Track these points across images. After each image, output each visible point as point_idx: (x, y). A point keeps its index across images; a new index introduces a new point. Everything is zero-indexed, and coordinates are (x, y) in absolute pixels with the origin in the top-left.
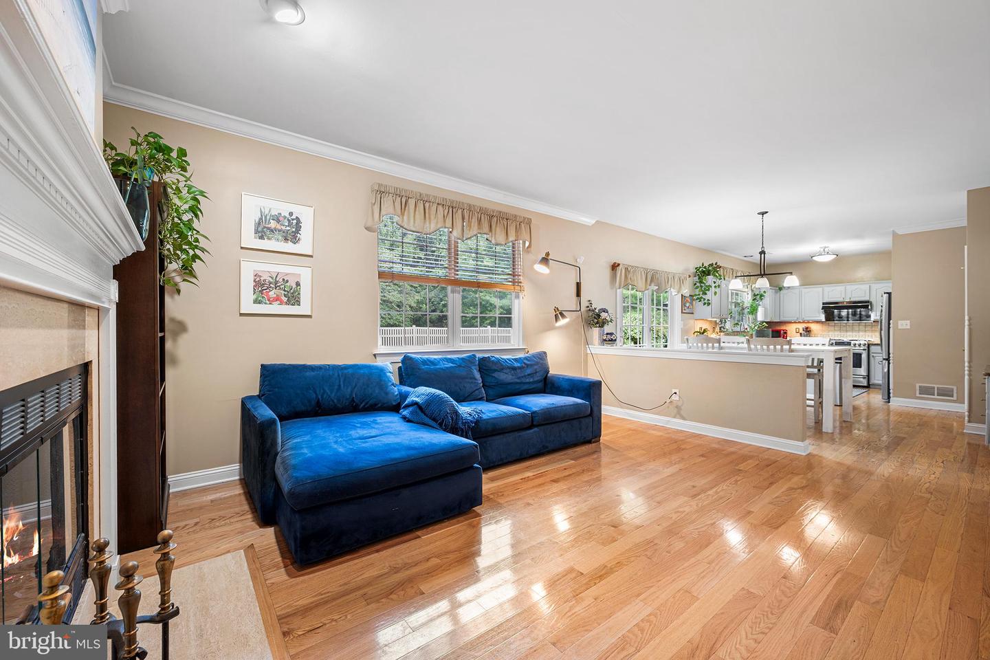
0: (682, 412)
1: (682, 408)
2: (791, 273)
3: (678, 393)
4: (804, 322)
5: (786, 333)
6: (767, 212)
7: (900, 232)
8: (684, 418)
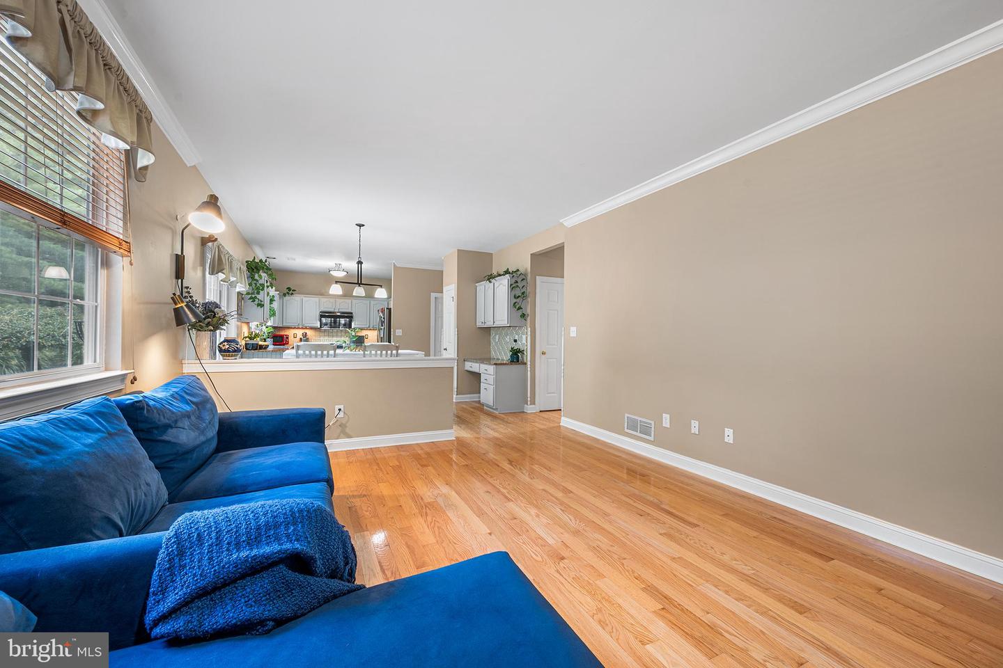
0: (347, 430)
1: (347, 425)
2: (381, 286)
3: (342, 409)
4: (302, 328)
5: (287, 338)
6: (363, 225)
7: (398, 266)
8: (349, 437)
